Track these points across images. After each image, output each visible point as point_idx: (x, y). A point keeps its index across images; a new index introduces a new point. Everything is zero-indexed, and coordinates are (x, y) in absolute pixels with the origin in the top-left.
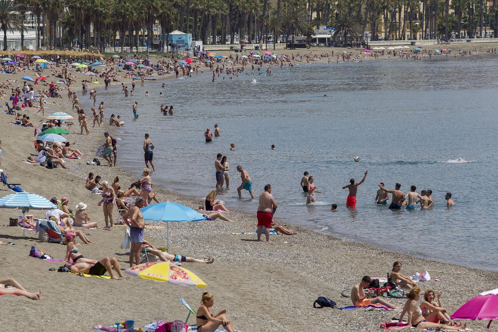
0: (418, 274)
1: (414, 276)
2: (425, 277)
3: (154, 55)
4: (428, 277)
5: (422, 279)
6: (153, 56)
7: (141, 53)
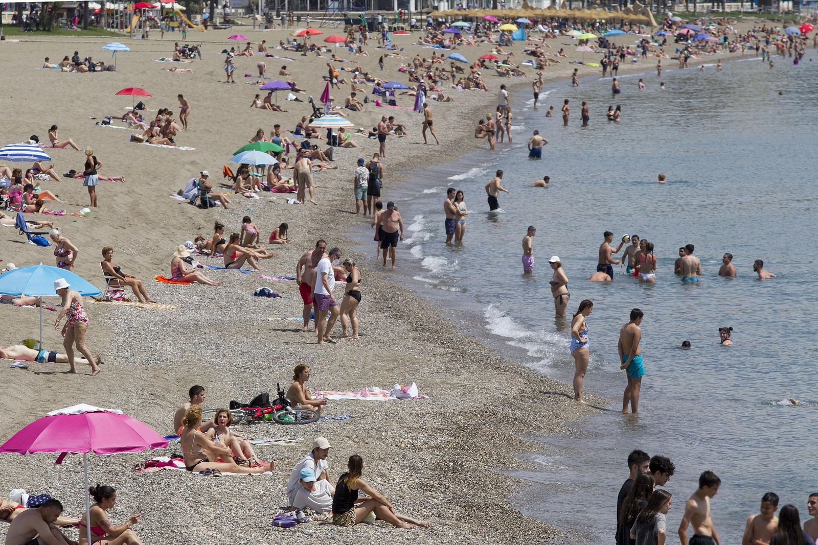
0: (398, 387)
1: (392, 389)
2: (408, 392)
3: (753, 18)
4: (413, 391)
5: (403, 395)
6: (749, 18)
7: (727, 13)
